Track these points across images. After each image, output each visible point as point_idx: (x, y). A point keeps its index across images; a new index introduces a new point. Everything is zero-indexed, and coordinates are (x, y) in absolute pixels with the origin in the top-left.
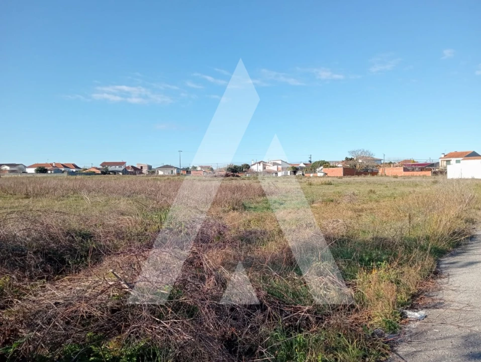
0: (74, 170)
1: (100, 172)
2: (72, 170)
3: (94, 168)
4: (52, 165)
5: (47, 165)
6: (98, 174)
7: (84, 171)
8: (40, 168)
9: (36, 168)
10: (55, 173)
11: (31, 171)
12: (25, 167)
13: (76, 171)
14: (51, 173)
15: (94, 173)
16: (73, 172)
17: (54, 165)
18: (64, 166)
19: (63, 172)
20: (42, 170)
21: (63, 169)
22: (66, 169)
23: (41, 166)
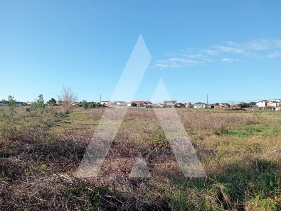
0: (150, 105)
1: (162, 106)
2: (149, 105)
3: (160, 104)
4: (139, 102)
5: (137, 102)
6: (161, 107)
7: (155, 106)
8: (133, 104)
9: (131, 104)
10: (140, 106)
11: (129, 105)
12: (127, 103)
13: (151, 106)
14: (139, 106)
15: (159, 107)
16: (149, 106)
17: (140, 102)
18: (145, 103)
19: (144, 106)
20: (134, 105)
21: (144, 104)
22: (146, 104)
23: (134, 103)
